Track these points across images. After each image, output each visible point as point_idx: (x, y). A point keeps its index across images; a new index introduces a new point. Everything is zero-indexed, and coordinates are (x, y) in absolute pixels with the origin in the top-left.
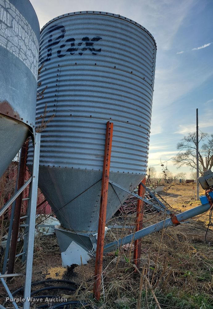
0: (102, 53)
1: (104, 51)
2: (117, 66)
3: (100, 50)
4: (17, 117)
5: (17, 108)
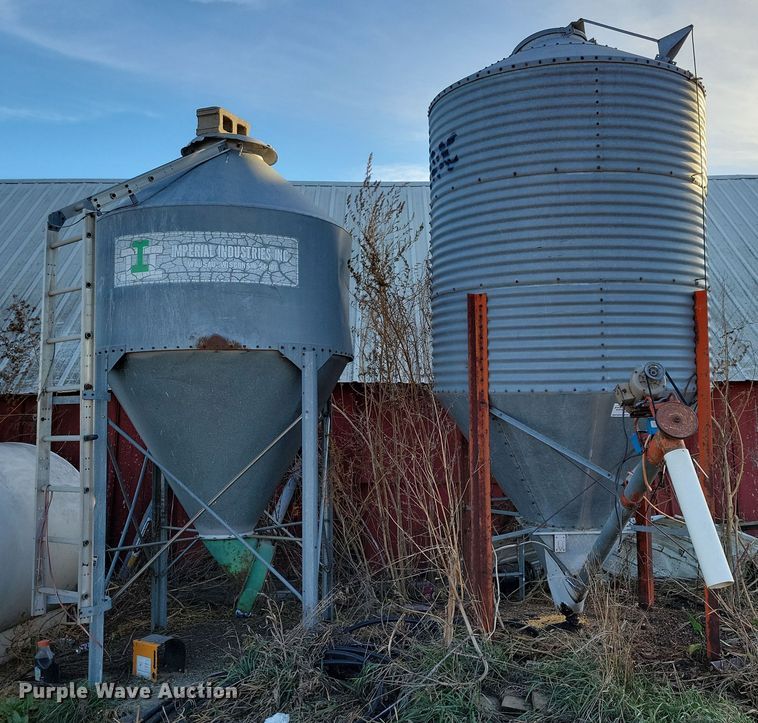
0: (460, 162)
1: (462, 157)
2: (483, 177)
3: (456, 159)
4: (235, 347)
5: (233, 337)
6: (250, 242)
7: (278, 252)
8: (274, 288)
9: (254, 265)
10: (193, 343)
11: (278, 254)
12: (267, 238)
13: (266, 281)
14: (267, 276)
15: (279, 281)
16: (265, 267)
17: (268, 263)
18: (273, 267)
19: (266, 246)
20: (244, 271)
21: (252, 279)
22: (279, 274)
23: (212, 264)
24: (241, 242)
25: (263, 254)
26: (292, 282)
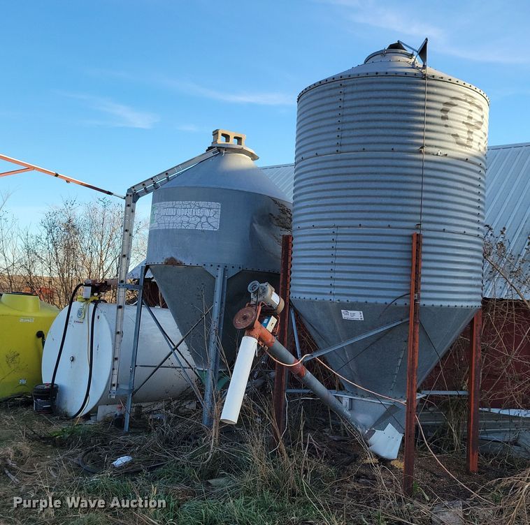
4: (180, 264)
5: (179, 259)
6: (193, 206)
7: (208, 211)
8: (203, 231)
9: (193, 219)
10: (163, 261)
11: (207, 212)
12: (202, 204)
13: (199, 228)
14: (199, 224)
15: (207, 227)
16: (199, 219)
17: (201, 218)
18: (204, 220)
19: (200, 208)
20: (188, 223)
21: (192, 227)
22: (206, 223)
23: (174, 219)
24: (188, 206)
25: (199, 212)
26: (214, 228)
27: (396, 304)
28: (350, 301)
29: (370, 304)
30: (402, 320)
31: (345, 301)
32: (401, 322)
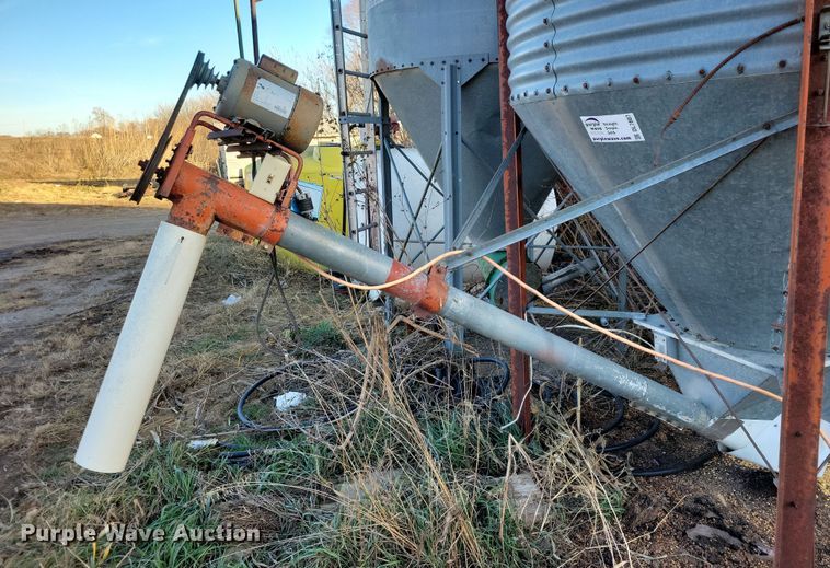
4: (390, 69)
5: (389, 59)
27: (741, 69)
28: (592, 84)
29: (650, 85)
30: (767, 126)
31: (579, 86)
32: (762, 135)
